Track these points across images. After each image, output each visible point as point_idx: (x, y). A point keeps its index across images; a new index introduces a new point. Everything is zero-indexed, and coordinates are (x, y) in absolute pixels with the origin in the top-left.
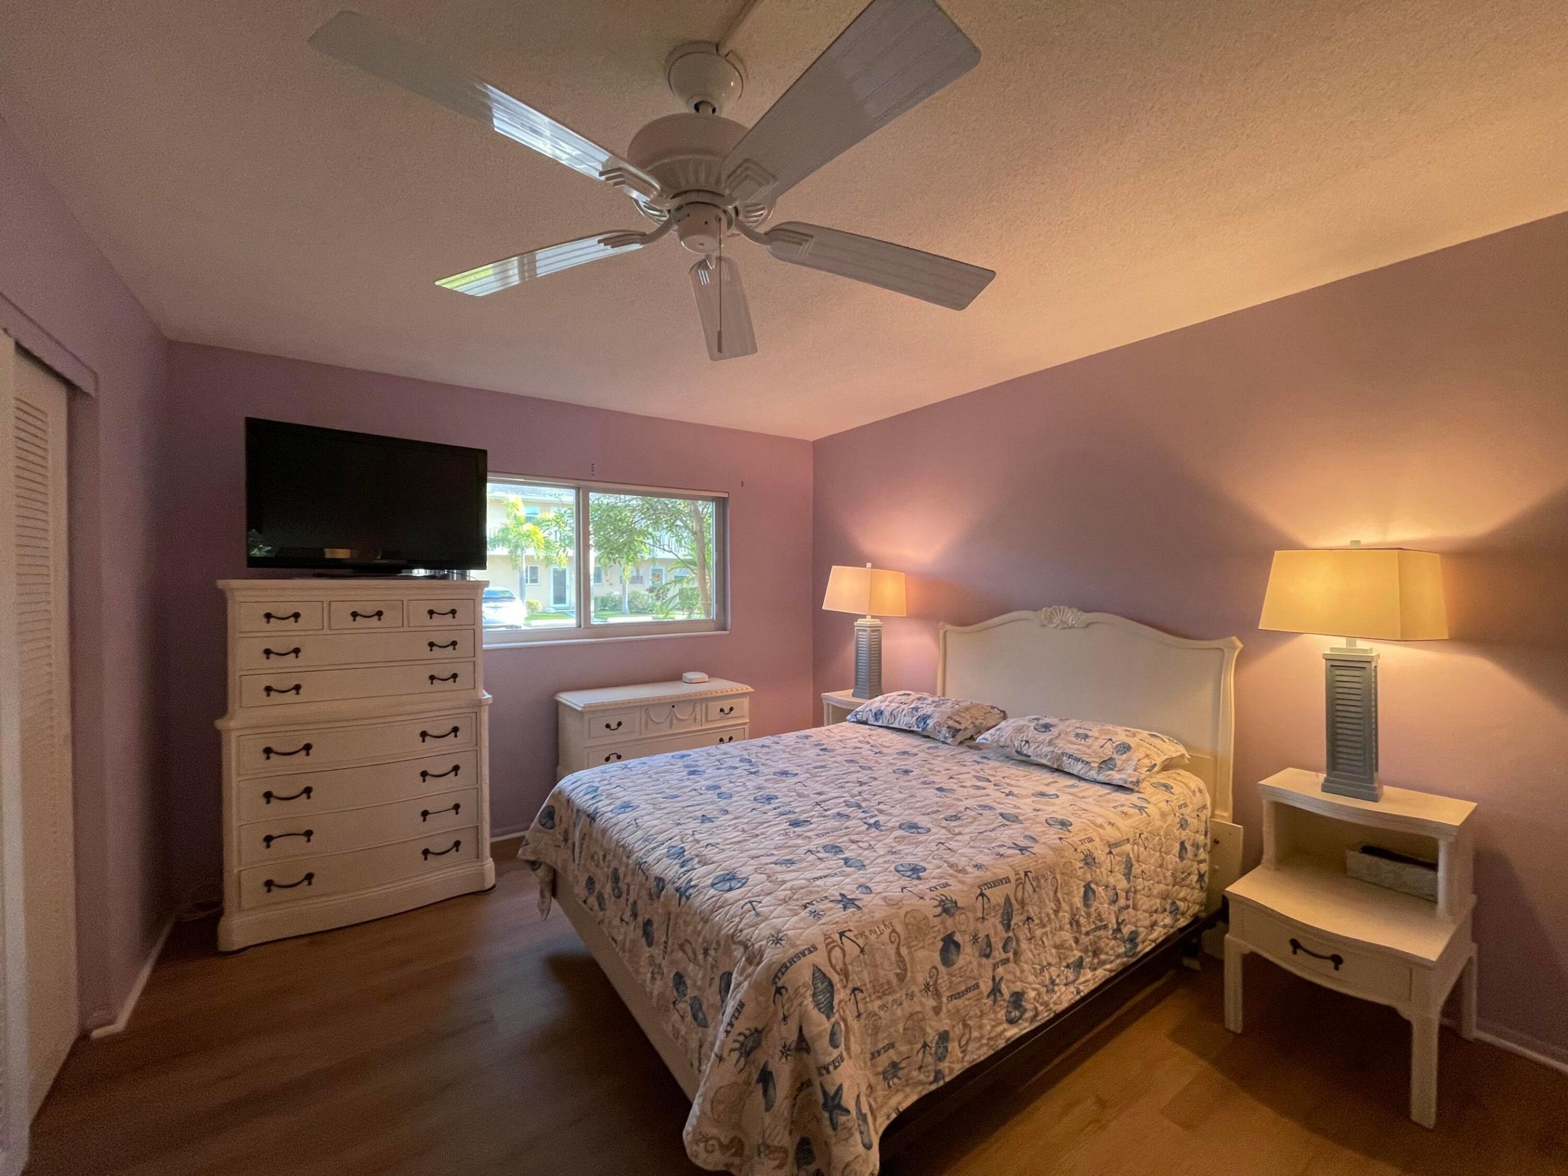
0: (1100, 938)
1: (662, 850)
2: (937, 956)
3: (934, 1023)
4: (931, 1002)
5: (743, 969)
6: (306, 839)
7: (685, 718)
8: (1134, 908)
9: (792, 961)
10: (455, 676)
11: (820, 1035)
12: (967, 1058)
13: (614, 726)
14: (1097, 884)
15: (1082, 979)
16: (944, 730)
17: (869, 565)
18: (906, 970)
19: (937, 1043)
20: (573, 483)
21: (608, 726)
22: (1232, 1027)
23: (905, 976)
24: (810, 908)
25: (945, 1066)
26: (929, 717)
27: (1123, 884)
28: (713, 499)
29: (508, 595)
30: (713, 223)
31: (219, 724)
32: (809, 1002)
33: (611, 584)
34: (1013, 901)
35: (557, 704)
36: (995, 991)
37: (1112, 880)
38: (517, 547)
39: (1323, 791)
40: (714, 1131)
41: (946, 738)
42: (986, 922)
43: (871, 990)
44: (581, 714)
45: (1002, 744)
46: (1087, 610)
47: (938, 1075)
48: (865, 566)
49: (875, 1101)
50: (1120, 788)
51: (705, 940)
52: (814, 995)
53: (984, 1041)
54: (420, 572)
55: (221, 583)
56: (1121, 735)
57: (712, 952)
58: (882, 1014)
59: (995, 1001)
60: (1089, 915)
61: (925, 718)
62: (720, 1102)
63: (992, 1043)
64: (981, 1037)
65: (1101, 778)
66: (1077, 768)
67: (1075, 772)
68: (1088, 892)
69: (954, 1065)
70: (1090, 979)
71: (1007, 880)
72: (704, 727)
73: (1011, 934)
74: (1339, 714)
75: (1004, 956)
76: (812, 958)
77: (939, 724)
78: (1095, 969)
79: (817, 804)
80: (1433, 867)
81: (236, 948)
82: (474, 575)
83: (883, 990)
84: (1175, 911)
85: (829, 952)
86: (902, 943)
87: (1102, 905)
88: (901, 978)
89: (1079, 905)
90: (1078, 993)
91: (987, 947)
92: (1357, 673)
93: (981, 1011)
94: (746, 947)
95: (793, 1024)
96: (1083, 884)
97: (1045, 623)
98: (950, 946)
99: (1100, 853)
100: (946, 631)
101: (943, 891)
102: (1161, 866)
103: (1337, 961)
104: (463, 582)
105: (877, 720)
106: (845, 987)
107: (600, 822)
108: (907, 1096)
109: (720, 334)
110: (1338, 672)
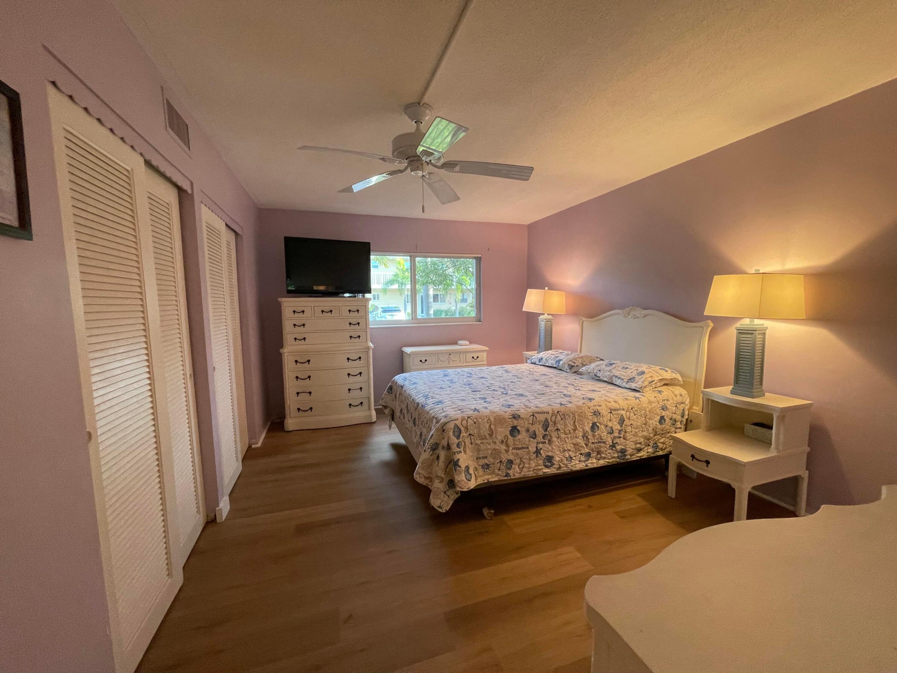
0: (601, 447)
1: (422, 395)
2: (508, 433)
3: (505, 455)
4: (504, 447)
5: (435, 425)
6: (309, 395)
7: (455, 360)
8: (624, 439)
9: (448, 422)
10: (359, 337)
11: (453, 443)
12: (522, 473)
13: (423, 361)
14: (600, 424)
15: (589, 461)
16: (566, 366)
17: (546, 288)
18: (493, 433)
19: (507, 463)
20: (408, 254)
21: (421, 361)
22: (670, 495)
23: (492, 435)
24: (462, 410)
25: (511, 472)
26: (561, 360)
27: (617, 427)
28: (475, 258)
29: (397, 309)
30: (420, 166)
31: (281, 351)
32: (451, 434)
33: (450, 303)
34: (549, 421)
35: (402, 352)
36: (538, 452)
37: (610, 424)
38: (402, 284)
39: (731, 393)
40: (423, 472)
41: (567, 369)
42: (534, 426)
43: (477, 436)
44: (409, 355)
45: (589, 372)
46: (645, 309)
47: (507, 475)
48: (544, 289)
49: (478, 473)
50: (635, 390)
51: (427, 419)
52: (454, 432)
53: (531, 469)
54: (347, 295)
55: (279, 299)
56: (644, 368)
57: (428, 423)
58: (481, 445)
59: (537, 456)
60: (594, 436)
61: (559, 361)
62: (424, 463)
63: (535, 471)
64: (529, 468)
65: (627, 386)
66: (618, 382)
67: (618, 384)
68: (594, 427)
69: (516, 473)
70: (593, 463)
71: (548, 413)
72: (464, 365)
73: (547, 433)
74: (741, 356)
75: (543, 440)
76: (456, 422)
77: (565, 363)
78: (599, 460)
79: (488, 387)
80: (771, 428)
81: (290, 430)
82: (367, 296)
83: (483, 438)
84: (656, 446)
85: (462, 421)
86: (492, 424)
87: (603, 432)
88: (491, 435)
89: (588, 430)
90: (586, 466)
91: (534, 435)
92: (750, 336)
93: (530, 458)
94: (436, 419)
95: (446, 439)
96: (591, 422)
97: (627, 315)
98: (514, 430)
99: (604, 411)
100: (583, 321)
101: (516, 412)
102: (645, 424)
103: (708, 462)
104: (363, 299)
105: (540, 362)
106: (466, 432)
107: (404, 388)
108: (493, 478)
109: (423, 206)
110: (742, 336)
